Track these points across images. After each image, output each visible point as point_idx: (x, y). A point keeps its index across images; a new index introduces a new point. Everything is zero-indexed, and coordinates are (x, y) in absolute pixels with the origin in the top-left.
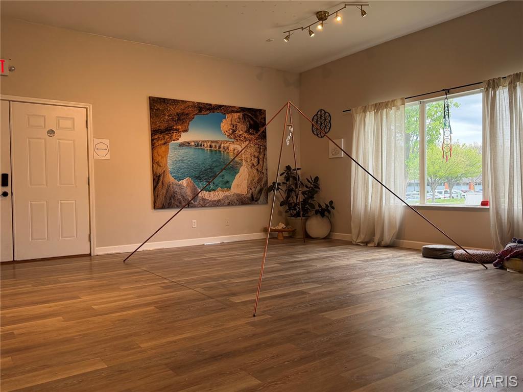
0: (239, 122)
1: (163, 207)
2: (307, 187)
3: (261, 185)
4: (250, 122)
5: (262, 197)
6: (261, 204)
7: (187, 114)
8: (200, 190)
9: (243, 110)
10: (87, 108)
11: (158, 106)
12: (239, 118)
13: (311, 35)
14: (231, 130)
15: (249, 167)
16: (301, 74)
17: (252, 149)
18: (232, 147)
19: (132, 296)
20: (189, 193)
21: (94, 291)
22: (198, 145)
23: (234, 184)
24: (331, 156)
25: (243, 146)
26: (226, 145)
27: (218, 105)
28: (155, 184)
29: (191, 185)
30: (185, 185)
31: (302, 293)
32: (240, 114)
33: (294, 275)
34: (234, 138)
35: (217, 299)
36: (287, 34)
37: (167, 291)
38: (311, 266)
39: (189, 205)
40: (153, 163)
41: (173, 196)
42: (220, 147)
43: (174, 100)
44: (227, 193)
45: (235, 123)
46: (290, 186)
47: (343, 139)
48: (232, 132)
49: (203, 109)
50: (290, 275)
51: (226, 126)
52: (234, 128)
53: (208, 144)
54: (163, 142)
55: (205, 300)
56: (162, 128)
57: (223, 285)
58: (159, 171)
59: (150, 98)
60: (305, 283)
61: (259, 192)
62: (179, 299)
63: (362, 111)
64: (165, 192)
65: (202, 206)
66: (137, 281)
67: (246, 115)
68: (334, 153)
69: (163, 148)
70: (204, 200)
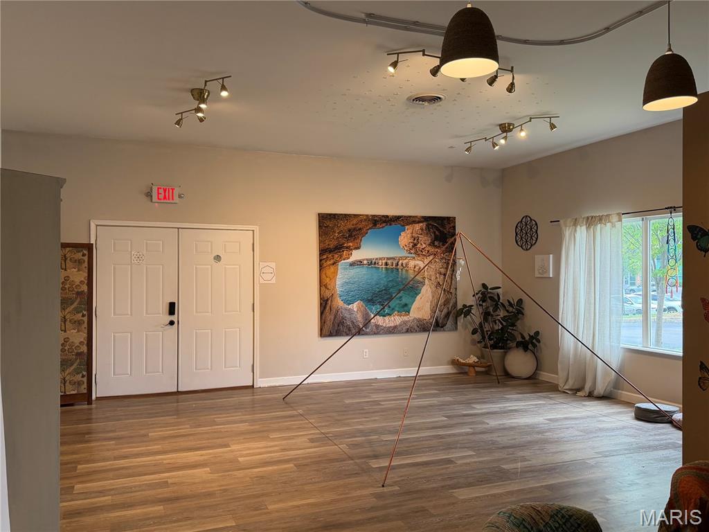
0: (421, 234)
1: (331, 335)
2: (508, 311)
3: (448, 308)
4: (435, 232)
5: (450, 323)
6: (449, 331)
7: (360, 229)
8: (372, 316)
9: (426, 219)
10: (253, 231)
11: (328, 223)
12: (422, 229)
13: (494, 147)
14: (411, 244)
15: (433, 286)
16: (503, 170)
17: (438, 265)
18: (412, 263)
19: (276, 448)
20: (359, 318)
21: (244, 439)
22: (372, 263)
23: (414, 307)
24: (537, 275)
25: (426, 261)
26: (404, 262)
27: (396, 216)
28: (322, 308)
29: (362, 309)
30: (355, 310)
31: (449, 461)
32: (423, 225)
33: (454, 435)
34: (415, 253)
35: (357, 461)
36: (469, 145)
37: (313, 444)
38: (484, 423)
39: (360, 332)
40: (320, 286)
41: (341, 323)
42: (397, 265)
43: (345, 215)
44: (406, 318)
45: (416, 236)
46: (488, 308)
47: (551, 256)
48: (413, 246)
49: (379, 222)
50: (449, 436)
51: (406, 239)
52: (415, 242)
53: (384, 262)
54: (332, 262)
55: (344, 461)
56: (331, 246)
57: (370, 442)
58: (327, 294)
59: (319, 214)
60: (460, 448)
61: (446, 316)
62: (319, 457)
63: (572, 224)
64: (333, 317)
65: (375, 334)
66: (288, 429)
67: (431, 224)
68: (540, 271)
69: (332, 268)
70: (377, 326)
